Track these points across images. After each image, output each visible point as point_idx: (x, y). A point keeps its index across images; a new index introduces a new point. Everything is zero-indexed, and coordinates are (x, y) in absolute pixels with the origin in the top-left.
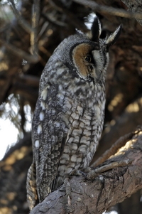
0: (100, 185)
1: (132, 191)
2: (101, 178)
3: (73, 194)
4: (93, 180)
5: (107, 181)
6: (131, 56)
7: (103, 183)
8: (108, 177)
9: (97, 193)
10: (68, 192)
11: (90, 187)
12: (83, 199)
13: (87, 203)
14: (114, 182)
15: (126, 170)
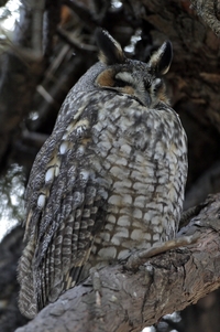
0: (147, 279)
2: (149, 268)
3: (104, 290)
4: (135, 270)
5: (159, 272)
7: (152, 276)
8: (160, 267)
9: (143, 291)
10: (96, 286)
11: (131, 281)
12: (120, 298)
13: (126, 305)
14: (169, 274)
15: (188, 258)
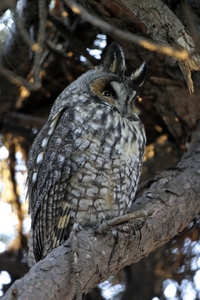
0: (113, 241)
1: (151, 250)
2: (114, 232)
3: (80, 250)
4: (104, 234)
5: (121, 235)
6: (149, 90)
7: (116, 239)
8: (122, 231)
9: (110, 250)
10: (74, 248)
11: (100, 243)
12: (93, 256)
13: (97, 261)
14: (129, 237)
15: (143, 223)
